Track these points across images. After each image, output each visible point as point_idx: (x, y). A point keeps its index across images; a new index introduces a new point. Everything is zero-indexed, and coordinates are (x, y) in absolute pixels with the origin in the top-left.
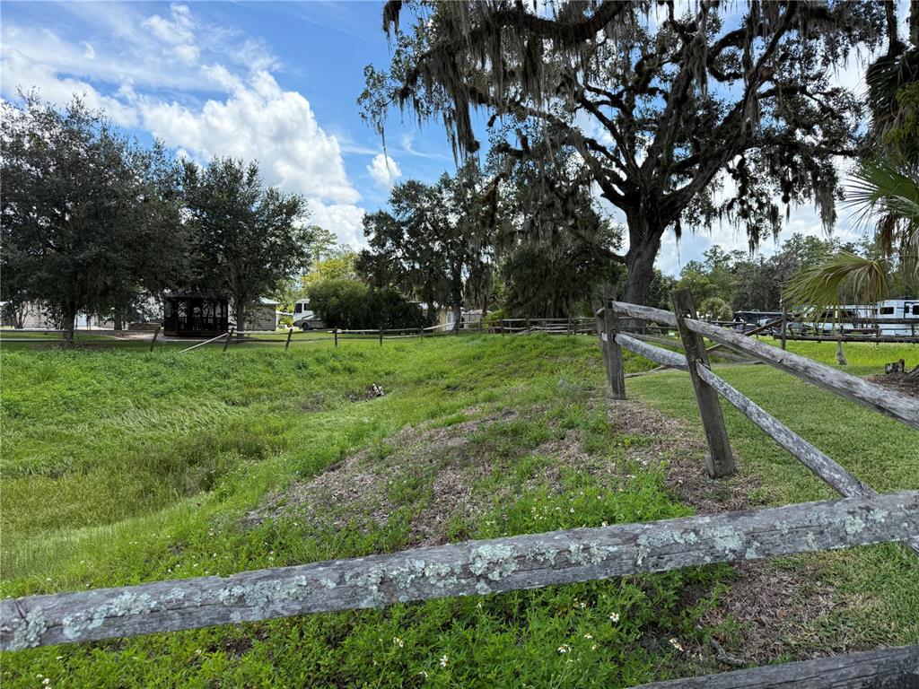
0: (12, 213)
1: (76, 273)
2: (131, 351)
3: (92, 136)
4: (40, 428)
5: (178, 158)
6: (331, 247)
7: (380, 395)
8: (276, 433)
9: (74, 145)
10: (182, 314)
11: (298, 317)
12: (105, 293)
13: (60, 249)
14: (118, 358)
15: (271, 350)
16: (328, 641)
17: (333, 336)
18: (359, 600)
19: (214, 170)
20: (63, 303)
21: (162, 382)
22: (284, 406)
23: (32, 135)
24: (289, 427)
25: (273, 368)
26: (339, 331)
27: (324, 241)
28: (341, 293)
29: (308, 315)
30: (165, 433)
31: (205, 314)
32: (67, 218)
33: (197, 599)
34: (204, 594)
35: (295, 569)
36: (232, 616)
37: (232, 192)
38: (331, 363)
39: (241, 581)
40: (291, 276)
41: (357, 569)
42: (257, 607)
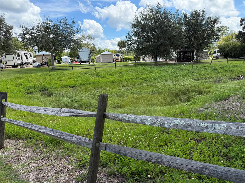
0: (145, 34)
1: (158, 47)
2: (169, 66)
3: (161, 12)
4: (150, 84)
5: (182, 13)
6: (227, 32)
7: (242, 79)
8: (207, 89)
9: (158, 15)
10: (182, 56)
11: (215, 55)
12: (164, 52)
13: (154, 42)
14: (166, 68)
15: (206, 65)
16: (224, 146)
17: (226, 60)
18: (243, 135)
19: (192, 14)
20: (155, 55)
21: (176, 74)
22: (209, 81)
23: (149, 14)
24: (210, 87)
25: (207, 70)
26: (228, 58)
27: (225, 30)
28: (230, 46)
29: (218, 54)
30: (177, 86)
31: (188, 55)
32: (156, 34)
33: (195, 124)
34: (197, 124)
35: (223, 122)
36: (204, 130)
37: (197, 20)
38: (225, 69)
39: (207, 122)
40: (213, 43)
41: (243, 126)
42: (211, 130)
